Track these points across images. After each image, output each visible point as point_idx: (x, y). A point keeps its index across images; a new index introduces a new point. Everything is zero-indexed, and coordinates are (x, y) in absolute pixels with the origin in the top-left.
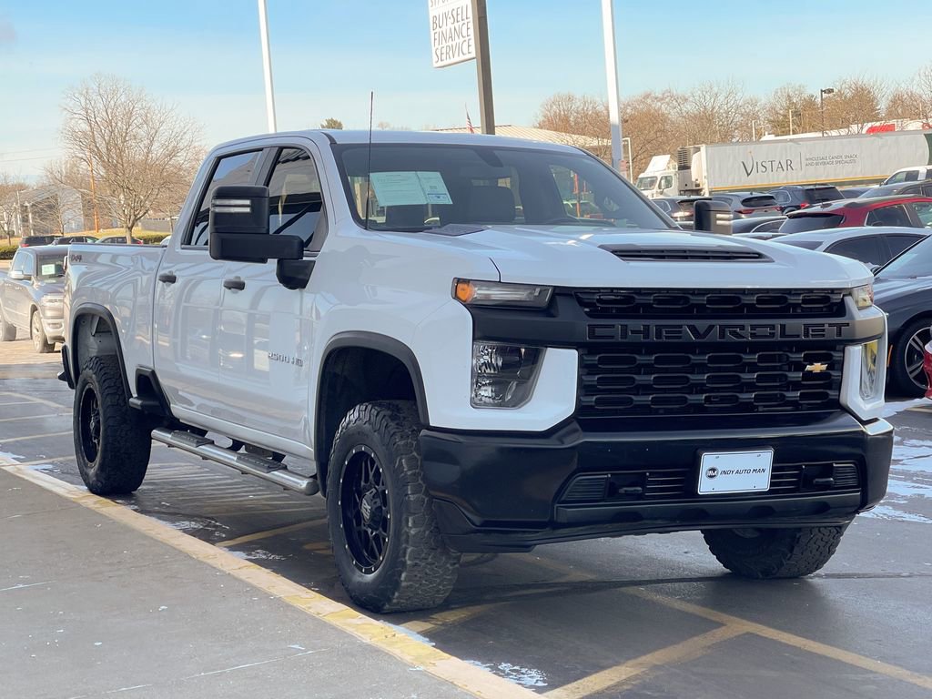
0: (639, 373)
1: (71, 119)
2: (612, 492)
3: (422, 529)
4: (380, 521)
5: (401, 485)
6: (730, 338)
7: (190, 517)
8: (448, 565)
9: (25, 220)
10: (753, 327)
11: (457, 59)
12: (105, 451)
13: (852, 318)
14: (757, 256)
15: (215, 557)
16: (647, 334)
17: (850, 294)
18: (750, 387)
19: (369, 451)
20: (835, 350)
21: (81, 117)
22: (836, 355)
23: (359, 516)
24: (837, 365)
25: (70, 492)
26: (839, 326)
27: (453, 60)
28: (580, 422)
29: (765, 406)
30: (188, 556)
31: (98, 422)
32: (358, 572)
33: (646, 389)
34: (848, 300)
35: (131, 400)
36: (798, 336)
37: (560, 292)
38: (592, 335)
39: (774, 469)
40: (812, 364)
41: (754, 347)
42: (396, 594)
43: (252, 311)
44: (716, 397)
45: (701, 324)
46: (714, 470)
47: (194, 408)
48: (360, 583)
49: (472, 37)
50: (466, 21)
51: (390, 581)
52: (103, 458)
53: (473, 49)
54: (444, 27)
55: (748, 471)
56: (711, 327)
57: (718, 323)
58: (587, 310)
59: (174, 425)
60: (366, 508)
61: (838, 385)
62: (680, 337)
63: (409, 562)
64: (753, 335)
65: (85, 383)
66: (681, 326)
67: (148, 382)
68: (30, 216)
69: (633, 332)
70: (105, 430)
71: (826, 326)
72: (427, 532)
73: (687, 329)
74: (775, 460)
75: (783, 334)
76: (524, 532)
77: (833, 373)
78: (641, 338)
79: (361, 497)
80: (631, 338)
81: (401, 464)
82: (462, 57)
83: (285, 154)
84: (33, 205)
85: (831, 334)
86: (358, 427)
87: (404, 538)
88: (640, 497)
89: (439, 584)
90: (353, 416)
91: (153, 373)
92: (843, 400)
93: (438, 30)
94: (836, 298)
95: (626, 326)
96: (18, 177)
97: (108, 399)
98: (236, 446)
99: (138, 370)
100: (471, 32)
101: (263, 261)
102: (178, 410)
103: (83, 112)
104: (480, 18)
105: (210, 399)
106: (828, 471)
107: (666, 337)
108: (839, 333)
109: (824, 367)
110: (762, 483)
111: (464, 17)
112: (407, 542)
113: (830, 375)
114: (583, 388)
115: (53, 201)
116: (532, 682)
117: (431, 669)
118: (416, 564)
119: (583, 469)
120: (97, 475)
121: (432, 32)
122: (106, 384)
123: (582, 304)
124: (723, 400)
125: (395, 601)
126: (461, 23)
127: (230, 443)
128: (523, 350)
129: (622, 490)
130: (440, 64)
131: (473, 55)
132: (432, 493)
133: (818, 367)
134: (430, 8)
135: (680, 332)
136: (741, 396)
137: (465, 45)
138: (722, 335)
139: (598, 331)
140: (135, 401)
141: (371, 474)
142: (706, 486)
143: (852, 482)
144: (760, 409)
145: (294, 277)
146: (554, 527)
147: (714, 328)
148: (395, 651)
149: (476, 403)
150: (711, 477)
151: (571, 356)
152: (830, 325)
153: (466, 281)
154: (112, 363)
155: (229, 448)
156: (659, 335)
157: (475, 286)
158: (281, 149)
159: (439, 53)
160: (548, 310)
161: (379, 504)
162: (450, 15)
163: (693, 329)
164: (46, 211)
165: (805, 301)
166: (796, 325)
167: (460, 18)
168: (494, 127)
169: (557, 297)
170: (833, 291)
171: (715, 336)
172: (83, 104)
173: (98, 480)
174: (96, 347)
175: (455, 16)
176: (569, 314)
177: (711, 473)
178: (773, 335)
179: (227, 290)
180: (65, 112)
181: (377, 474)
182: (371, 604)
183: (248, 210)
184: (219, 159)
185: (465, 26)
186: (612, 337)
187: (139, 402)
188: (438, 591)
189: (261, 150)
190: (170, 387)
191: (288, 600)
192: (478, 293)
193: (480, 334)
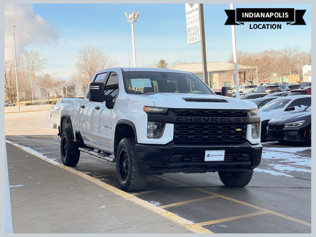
0: (190, 130)
1: (80, 60)
2: (182, 160)
3: (136, 169)
4: (127, 168)
5: (131, 158)
6: (214, 121)
7: (88, 171)
8: (143, 179)
9: (65, 92)
10: (220, 119)
11: (195, 42)
12: (68, 154)
13: (249, 117)
14: (225, 101)
15: (89, 178)
16: (192, 121)
17: (249, 111)
18: (220, 134)
19: (125, 150)
20: (244, 125)
21: (83, 59)
22: (244, 127)
23: (123, 167)
24: (245, 129)
25: (57, 164)
26: (245, 119)
27: (194, 42)
28: (174, 142)
29: (225, 140)
30: (82, 178)
31: (66, 146)
32: (122, 181)
33: (192, 134)
34: (248, 113)
35: (74, 140)
36: (233, 121)
37: (170, 109)
38: (177, 120)
39: (225, 155)
40: (237, 129)
41: (221, 124)
42: (130, 186)
43: (100, 116)
44: (211, 137)
45: (206, 118)
46: (209, 155)
47: (90, 142)
48: (122, 184)
49: (200, 35)
50: (198, 30)
51: (129, 183)
52: (67, 156)
53: (200, 38)
54: (191, 32)
55: (218, 156)
56: (209, 119)
57: (211, 118)
58: (177, 114)
59: (85, 146)
60: (124, 164)
61: (245, 134)
62: (200, 121)
63: (133, 178)
64: (220, 121)
65: (63, 136)
66: (201, 118)
67: (78, 134)
68: (66, 91)
69: (188, 120)
70: (68, 148)
71: (241, 119)
72: (138, 170)
73: (202, 119)
74: (226, 153)
75: (229, 121)
76: (160, 170)
77: (243, 131)
78: (190, 121)
79: (124, 162)
80: (188, 121)
81: (131, 153)
82: (197, 41)
83: (111, 74)
84: (68, 87)
85: (242, 121)
86: (123, 144)
87: (132, 171)
88: (190, 161)
89: (141, 184)
90: (122, 141)
91: (79, 132)
92: (246, 139)
93: (189, 32)
94: (244, 112)
95: (186, 118)
96: (62, 79)
97: (69, 140)
98: (99, 151)
99: (76, 132)
100: (200, 33)
101: (103, 102)
102: (85, 142)
103: (84, 58)
104: (202, 29)
105: (99, 141)
106: (241, 156)
107: (197, 121)
108: (245, 121)
109: (241, 130)
110: (222, 159)
111: (197, 29)
112: (133, 172)
113: (243, 132)
114: (175, 134)
115: (73, 86)
116: (157, 205)
117: (130, 200)
118: (135, 178)
119: (175, 154)
120: (66, 161)
121: (188, 33)
122: (68, 136)
123: (175, 112)
124: (213, 138)
125: (130, 188)
126: (196, 30)
127: (98, 151)
128: (161, 124)
129: (185, 160)
130: (190, 43)
131: (200, 40)
132: (139, 160)
133: (239, 130)
134: (187, 26)
135: (201, 120)
136: (218, 137)
137: (198, 37)
138: (212, 121)
139: (179, 119)
140: (75, 140)
141: (126, 156)
142: (207, 159)
143: (248, 160)
144: (224, 140)
145: (110, 106)
146: (168, 169)
147: (210, 119)
148: (123, 196)
149: (148, 137)
150: (208, 157)
151: (172, 126)
152: (242, 119)
153: (147, 107)
154: (70, 130)
155: (97, 152)
156: (195, 120)
157: (149, 108)
158: (111, 72)
159: (190, 39)
160: (167, 114)
161: (127, 163)
162: (193, 28)
163: (204, 119)
164: (71, 89)
165: (235, 113)
166: (232, 119)
167: (196, 29)
168: (206, 63)
169: (169, 111)
170: (244, 110)
171: (210, 121)
172: (84, 55)
173: (66, 162)
174: (67, 126)
175: (195, 28)
176: (171, 115)
177: (208, 156)
178: (226, 121)
179: (96, 110)
180: (78, 58)
181: (127, 156)
182: (125, 189)
183: (98, 88)
184: (97, 75)
185: (198, 31)
186: (183, 121)
187: (76, 140)
188: (141, 186)
189: (106, 73)
190: (84, 136)
191: (103, 187)
192: (150, 109)
193: (150, 120)
